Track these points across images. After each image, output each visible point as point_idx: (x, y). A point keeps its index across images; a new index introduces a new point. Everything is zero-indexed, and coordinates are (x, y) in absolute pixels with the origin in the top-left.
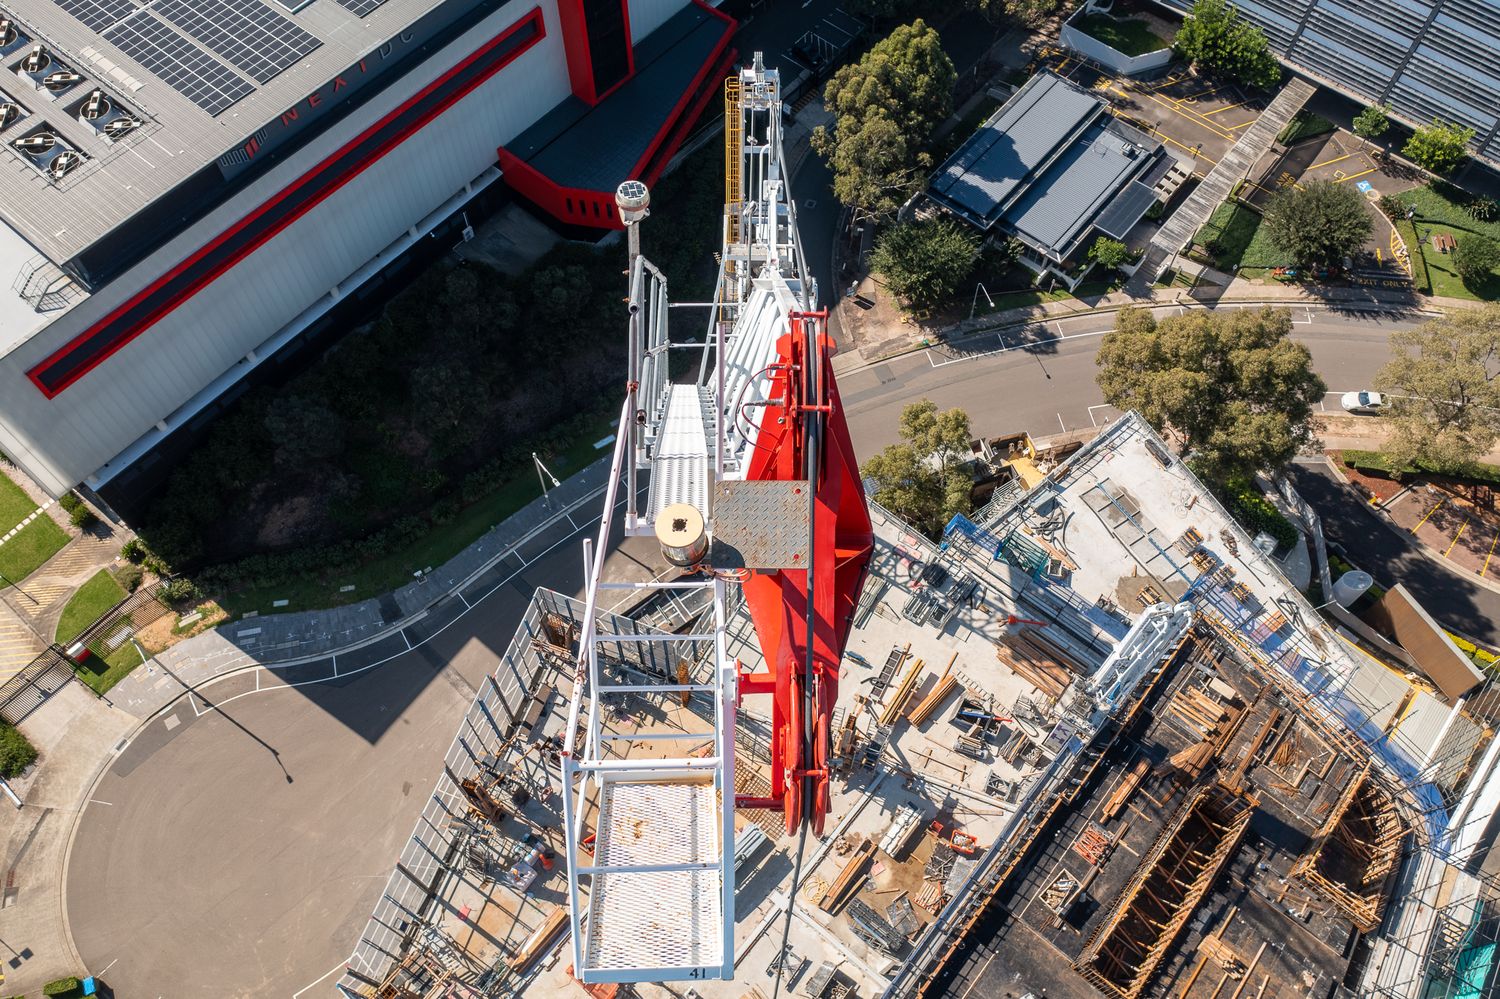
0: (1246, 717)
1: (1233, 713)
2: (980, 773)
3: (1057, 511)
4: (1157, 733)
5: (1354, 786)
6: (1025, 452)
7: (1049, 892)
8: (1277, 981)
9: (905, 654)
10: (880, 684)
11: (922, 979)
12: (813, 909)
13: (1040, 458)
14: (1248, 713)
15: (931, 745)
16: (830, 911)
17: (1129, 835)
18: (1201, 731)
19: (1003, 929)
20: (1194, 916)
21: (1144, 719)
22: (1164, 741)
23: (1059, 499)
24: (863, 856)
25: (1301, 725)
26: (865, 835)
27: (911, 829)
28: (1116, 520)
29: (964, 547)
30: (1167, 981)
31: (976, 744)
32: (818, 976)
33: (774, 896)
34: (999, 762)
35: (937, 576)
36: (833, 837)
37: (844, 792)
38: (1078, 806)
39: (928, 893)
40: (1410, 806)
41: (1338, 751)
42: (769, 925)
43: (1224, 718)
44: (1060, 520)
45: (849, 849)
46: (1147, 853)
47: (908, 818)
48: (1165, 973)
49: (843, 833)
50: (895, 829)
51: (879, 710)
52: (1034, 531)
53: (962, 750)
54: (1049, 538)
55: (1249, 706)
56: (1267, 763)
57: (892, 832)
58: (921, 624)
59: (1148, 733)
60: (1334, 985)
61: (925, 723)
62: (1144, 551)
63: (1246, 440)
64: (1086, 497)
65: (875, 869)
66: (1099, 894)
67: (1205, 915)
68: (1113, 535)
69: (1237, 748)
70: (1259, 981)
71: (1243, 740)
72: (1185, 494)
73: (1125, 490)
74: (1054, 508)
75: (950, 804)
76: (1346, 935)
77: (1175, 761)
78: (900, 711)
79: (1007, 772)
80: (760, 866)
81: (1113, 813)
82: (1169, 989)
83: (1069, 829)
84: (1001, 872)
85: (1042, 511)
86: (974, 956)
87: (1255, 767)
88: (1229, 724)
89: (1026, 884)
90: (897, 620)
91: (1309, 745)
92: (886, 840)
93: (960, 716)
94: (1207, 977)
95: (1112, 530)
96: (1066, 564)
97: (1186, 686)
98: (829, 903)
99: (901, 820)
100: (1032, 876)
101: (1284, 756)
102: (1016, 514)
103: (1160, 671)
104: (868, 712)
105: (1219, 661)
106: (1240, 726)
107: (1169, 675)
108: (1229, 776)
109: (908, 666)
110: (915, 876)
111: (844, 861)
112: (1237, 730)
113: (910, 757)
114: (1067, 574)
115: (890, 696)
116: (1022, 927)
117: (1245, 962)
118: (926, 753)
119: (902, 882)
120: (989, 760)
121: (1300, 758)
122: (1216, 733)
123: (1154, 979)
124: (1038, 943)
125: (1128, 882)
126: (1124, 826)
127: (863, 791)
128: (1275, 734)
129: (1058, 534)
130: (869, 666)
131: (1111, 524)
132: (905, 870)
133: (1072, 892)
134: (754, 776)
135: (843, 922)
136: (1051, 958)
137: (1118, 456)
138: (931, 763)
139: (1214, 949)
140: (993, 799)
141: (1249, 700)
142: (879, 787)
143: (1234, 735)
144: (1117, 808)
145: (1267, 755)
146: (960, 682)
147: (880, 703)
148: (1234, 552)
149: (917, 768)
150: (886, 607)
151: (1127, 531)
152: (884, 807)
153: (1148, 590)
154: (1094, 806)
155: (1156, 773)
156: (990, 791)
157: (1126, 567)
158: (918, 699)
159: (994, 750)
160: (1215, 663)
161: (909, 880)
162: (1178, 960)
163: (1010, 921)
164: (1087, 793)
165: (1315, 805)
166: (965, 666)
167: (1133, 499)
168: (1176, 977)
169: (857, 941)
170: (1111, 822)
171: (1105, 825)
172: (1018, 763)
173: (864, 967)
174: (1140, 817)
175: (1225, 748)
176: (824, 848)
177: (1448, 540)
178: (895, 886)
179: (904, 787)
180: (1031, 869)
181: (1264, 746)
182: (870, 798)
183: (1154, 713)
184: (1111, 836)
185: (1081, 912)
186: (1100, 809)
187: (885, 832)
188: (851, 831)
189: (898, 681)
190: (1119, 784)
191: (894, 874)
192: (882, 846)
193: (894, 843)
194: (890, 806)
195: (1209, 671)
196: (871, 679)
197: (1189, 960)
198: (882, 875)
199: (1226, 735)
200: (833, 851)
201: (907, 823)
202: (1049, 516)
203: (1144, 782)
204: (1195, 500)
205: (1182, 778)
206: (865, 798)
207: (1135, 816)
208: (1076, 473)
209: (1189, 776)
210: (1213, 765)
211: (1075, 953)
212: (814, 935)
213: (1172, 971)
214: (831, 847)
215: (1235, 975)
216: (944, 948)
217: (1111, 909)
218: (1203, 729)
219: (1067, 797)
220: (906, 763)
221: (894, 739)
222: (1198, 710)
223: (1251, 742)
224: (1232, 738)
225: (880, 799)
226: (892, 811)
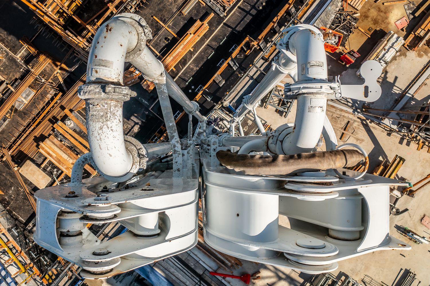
0: (15, 142)
1: (28, 147)
14: (10, 148)
50: (387, 58)
55: (8, 156)
58: (341, 274)
69: (34, 103)
71: (23, 114)
81: (198, 23)
83: (248, 13)
87: (16, 80)
88: (37, 133)
90: (367, 280)
92: (398, 46)
106: (24, 131)
110: (367, 16)
112: (29, 125)
119: (379, 10)
122: (54, 120)
126: (186, 11)
127: (412, 98)
132: (375, 22)
142: (397, 102)
143: (34, 120)
152: (393, 85)
154: (215, 39)
171: (208, 11)
174: (165, 22)
175: (48, 103)
178: (386, 7)
186: (210, 32)
190: (183, 62)
191: (387, 18)
193: (390, 44)
199: (43, 119)
206: (412, 91)
207: (170, 23)
218: (70, 124)
219: (248, 45)
220: (366, 126)
221: (378, 150)
222: (72, 148)
223: (13, 109)
224: (38, 115)
225: (396, 90)
226: (385, 78)
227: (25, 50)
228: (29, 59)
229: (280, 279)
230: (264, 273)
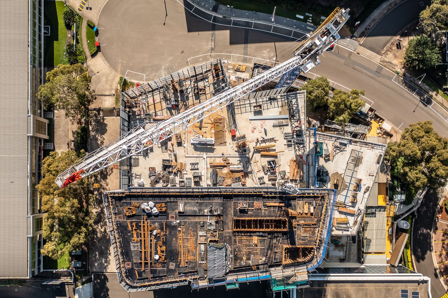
0: (310, 218)
1: (309, 215)
2: (261, 174)
3: (344, 147)
4: (293, 203)
5: (311, 246)
6: (380, 124)
7: (241, 203)
8: (259, 253)
9: (275, 141)
10: (264, 141)
11: (208, 192)
12: (208, 163)
13: (381, 128)
15: (259, 161)
16: (210, 166)
17: (266, 211)
18: (299, 211)
19: (229, 200)
20: (259, 232)
21: (294, 198)
22: (293, 205)
23: (347, 145)
24: (226, 164)
25: (317, 229)
26: (230, 162)
27: (238, 169)
28: (352, 161)
29: (311, 134)
30: (243, 234)
31: (266, 169)
32: (197, 173)
33: (205, 154)
34: (267, 176)
35: (299, 134)
36: (225, 156)
37: (235, 151)
38: (264, 197)
39: (229, 181)
40: (317, 259)
41: (316, 240)
42: (199, 157)
43: (306, 214)
44: (342, 149)
45: (225, 161)
46: (265, 216)
47: (240, 167)
48: (244, 233)
49: (227, 157)
50: (236, 166)
51: (258, 144)
52: (334, 145)
53: (263, 167)
54: (335, 150)
55: (313, 217)
56: (303, 228)
57: (234, 166)
58: (285, 139)
59: (292, 201)
60: (267, 264)
61: (262, 156)
62: (349, 173)
63: (411, 176)
64: (353, 151)
65: (225, 168)
66: (249, 213)
67: (261, 234)
68: (347, 163)
69: (302, 220)
70: (256, 250)
71: (305, 220)
72: (372, 172)
73: (362, 158)
74: (344, 146)
75: (251, 172)
76: (278, 261)
77: (290, 210)
78: (261, 150)
79: (266, 179)
80: (208, 147)
82: (242, 235)
83: (258, 199)
84: (239, 192)
85: (341, 144)
86: (220, 198)
87: (300, 226)
88: (306, 215)
89: (241, 198)
90: (282, 133)
91: (314, 233)
92: (232, 166)
93: (269, 162)
94: (249, 241)
95: (349, 162)
96: (331, 158)
97: (307, 202)
98: (211, 165)
99: (239, 166)
100: (244, 198)
101: (307, 230)
102: (335, 138)
103: (307, 195)
104: (256, 143)
105: (319, 205)
107: (307, 197)
108: (295, 222)
109: (273, 143)
110: (230, 177)
111: (222, 162)
112: (306, 218)
113: (253, 158)
114: (329, 160)
115: (263, 145)
116: (232, 203)
117: (258, 246)
118: (257, 161)
119: (227, 175)
120: (266, 174)
121: (309, 233)
122: (302, 214)
123: (241, 232)
124: (232, 208)
125: (256, 216)
126: (267, 209)
127: (239, 154)
128: (311, 226)
129: (338, 151)
130: (266, 136)
131: (350, 161)
132: (230, 174)
133: (245, 207)
134: (224, 131)
135: (210, 170)
136: (231, 212)
137: (371, 150)
138: (255, 163)
139: (255, 239)
140: (258, 180)
141: (315, 216)
142: (242, 157)
143: (304, 218)
144: (269, 205)
145: (305, 226)
146: (278, 156)
147: (260, 144)
148: (365, 192)
149: (252, 162)
150: (283, 129)
151: (351, 166)
152: (239, 160)
153: (337, 180)
155: (283, 208)
156: (259, 179)
157: (341, 171)
158: (267, 151)
159: (269, 173)
160: (318, 204)
161: (229, 176)
162: (249, 234)
163: (232, 200)
164: (268, 197)
165: (301, 241)
166: (283, 155)
167: (361, 161)
168: (245, 236)
169: (209, 175)
170: (265, 206)
171: (264, 205)
172: (270, 180)
173: (206, 180)
175: (300, 218)
176: (221, 156)
177: (441, 239)
178: (225, 174)
179: (246, 162)
180: (245, 197)
181: (306, 225)
182: (239, 157)
183: (297, 199)
184: (263, 208)
185: (243, 211)
186: (267, 202)
187: (234, 165)
188: (229, 158)
189: (268, 144)
190: (275, 202)
191: (227, 173)
192: (230, 166)
193: (233, 168)
194: (240, 161)
195: (314, 205)
196: (263, 138)
197: (251, 236)
198: (225, 171)
199: (302, 216)
200: (222, 158)
201: (239, 168)
202: (341, 146)
203: (279, 207)
204: (373, 175)
205: (287, 214)
207: (271, 210)
208: (358, 144)
209: (289, 214)
210: (294, 218)
211: (235, 215)
212: (204, 167)
213: (246, 234)
214: (222, 157)
215: (254, 246)
216: (216, 192)
217: (249, 216)
218: (300, 211)
219: (264, 194)
220: (252, 159)
221: (254, 152)
222: (303, 208)
223: (305, 222)
224: (303, 218)
225: (240, 159)
226: (239, 163)
227: (294, 230)
228: (295, 228)
229: (296, 150)
230: (298, 154)
